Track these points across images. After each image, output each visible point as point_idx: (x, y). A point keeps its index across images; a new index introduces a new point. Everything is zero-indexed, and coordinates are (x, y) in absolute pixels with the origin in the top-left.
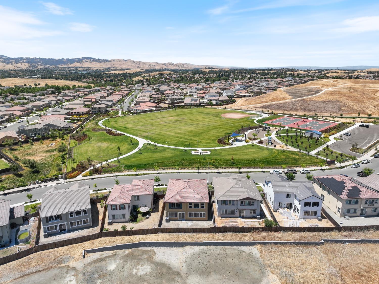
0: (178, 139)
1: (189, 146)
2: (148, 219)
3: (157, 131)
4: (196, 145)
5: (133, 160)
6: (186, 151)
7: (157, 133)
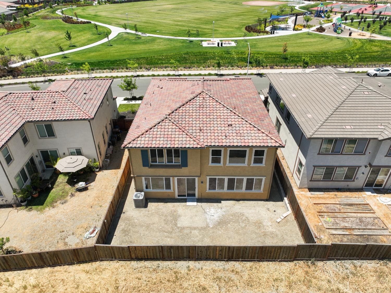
0: (177, 27)
1: (198, 35)
2: (84, 193)
3: (144, 19)
4: (208, 34)
5: (93, 54)
6: (191, 41)
7: (144, 21)
